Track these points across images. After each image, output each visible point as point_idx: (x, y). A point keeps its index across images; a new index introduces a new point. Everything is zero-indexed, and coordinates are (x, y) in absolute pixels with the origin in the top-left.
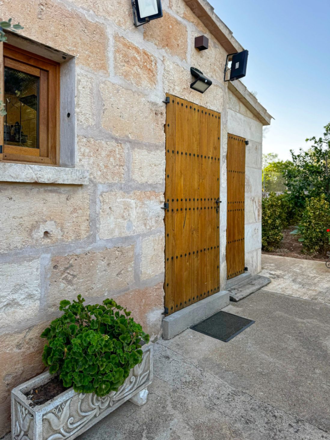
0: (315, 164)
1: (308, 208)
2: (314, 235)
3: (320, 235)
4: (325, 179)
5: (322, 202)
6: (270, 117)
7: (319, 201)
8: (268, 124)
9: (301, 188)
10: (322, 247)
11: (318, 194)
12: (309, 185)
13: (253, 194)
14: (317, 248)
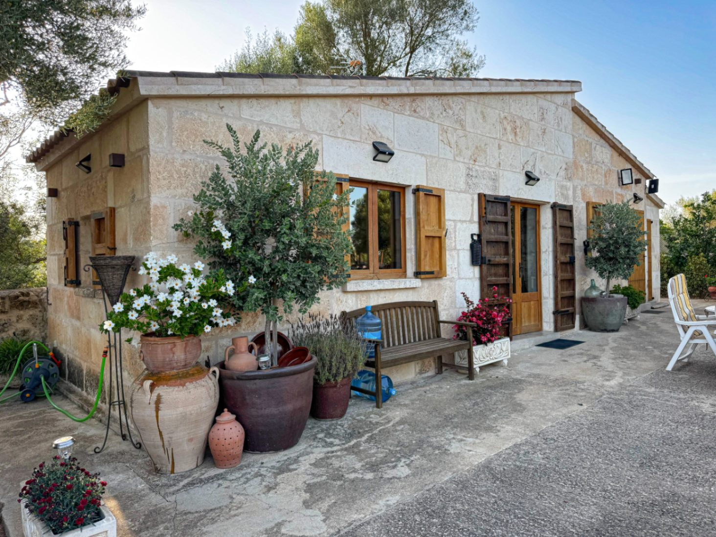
0: (694, 229)
1: (690, 264)
2: (695, 283)
3: (700, 282)
4: (703, 241)
5: (701, 259)
6: (664, 204)
7: (699, 258)
8: (662, 208)
9: (682, 249)
10: (701, 292)
11: (697, 254)
12: (689, 246)
13: (656, 253)
14: (697, 292)
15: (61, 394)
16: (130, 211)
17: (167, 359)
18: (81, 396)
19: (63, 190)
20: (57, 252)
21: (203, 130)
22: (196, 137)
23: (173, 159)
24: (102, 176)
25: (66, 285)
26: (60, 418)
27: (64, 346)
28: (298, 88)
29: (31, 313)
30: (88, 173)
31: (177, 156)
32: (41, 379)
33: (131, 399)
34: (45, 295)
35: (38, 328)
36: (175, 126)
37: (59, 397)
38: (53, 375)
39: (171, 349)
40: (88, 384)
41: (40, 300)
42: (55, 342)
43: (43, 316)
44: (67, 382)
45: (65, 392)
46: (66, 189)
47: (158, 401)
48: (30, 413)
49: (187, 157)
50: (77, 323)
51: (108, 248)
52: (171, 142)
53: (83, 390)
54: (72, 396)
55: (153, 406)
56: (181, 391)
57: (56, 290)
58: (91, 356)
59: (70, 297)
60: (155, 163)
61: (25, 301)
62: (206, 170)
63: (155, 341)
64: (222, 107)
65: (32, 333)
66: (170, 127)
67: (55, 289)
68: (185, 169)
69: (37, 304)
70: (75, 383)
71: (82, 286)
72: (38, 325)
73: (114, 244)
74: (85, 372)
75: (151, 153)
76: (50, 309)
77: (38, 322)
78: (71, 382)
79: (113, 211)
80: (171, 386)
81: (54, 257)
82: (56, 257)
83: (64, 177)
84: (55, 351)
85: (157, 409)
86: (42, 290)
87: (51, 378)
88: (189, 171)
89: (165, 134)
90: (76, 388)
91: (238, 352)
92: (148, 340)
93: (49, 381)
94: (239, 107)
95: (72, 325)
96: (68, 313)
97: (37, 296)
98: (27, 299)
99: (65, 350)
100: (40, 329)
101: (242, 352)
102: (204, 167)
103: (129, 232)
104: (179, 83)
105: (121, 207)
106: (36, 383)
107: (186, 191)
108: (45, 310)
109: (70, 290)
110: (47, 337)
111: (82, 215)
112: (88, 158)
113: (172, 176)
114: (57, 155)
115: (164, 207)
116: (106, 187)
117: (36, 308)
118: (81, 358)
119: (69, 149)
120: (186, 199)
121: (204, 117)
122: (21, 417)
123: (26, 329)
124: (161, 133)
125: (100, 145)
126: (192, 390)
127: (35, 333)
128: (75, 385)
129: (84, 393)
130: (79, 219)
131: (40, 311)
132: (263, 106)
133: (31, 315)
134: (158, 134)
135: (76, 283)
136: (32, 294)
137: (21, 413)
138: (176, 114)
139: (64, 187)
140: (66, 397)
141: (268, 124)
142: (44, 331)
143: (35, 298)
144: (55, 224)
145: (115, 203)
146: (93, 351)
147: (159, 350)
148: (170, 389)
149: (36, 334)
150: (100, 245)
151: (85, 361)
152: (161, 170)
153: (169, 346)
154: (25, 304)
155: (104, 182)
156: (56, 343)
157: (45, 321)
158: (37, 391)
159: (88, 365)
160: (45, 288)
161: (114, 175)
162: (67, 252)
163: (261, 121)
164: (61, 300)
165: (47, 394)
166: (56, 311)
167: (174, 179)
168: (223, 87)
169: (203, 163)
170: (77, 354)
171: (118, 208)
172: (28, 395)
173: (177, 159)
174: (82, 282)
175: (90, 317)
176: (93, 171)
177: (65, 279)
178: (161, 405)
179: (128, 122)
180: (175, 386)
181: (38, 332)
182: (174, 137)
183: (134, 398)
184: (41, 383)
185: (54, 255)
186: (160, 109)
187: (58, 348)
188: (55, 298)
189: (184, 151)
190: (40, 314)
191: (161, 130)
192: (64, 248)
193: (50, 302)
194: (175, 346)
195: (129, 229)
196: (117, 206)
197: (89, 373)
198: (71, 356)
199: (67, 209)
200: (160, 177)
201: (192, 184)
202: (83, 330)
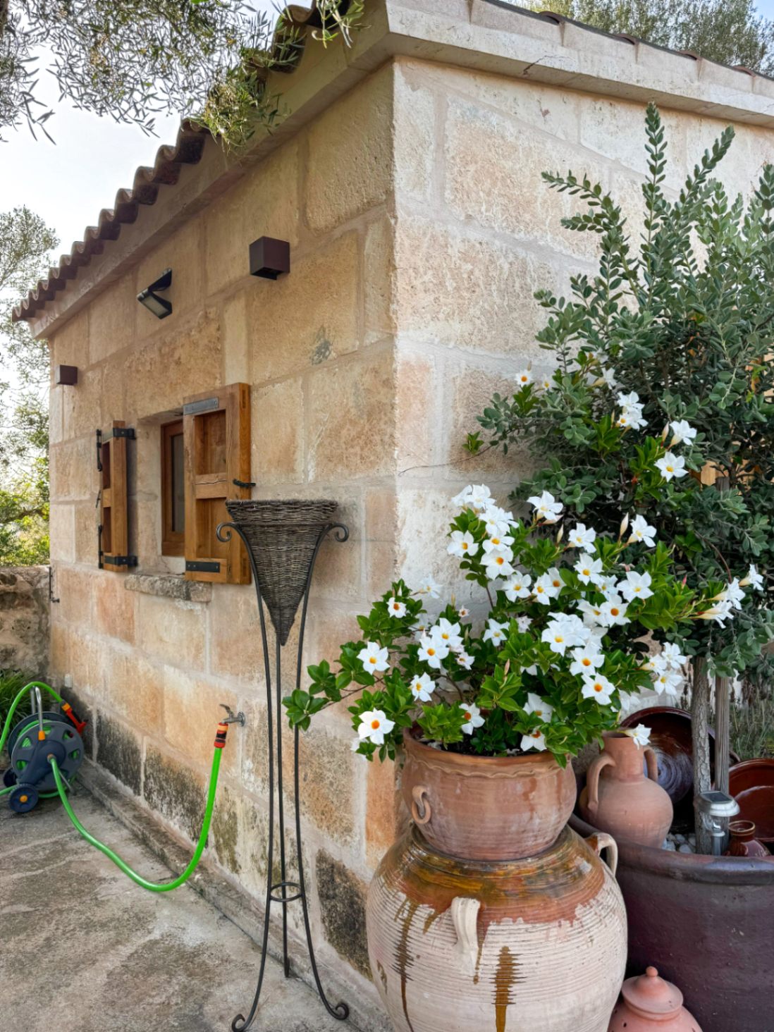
15: (88, 793)
16: (305, 387)
17: (514, 829)
18: (135, 808)
19: (92, 368)
20: (74, 495)
21: (508, 164)
22: (494, 184)
23: (446, 234)
24: (206, 316)
25: (101, 566)
26: (103, 873)
27: (88, 690)
28: (697, 83)
29: (19, 616)
30: (162, 317)
31: (454, 229)
32: (50, 766)
33: (402, 948)
34: (44, 581)
35: (30, 645)
36: (451, 144)
37: (85, 802)
38: (72, 754)
39: (526, 795)
40: (152, 784)
41: (36, 592)
42: (67, 677)
43: (40, 623)
44: (94, 763)
45: (97, 792)
46: (99, 365)
47: (506, 975)
48: (35, 850)
49: (474, 235)
50: (126, 649)
51: (236, 482)
52: (443, 188)
53: (137, 792)
54: (114, 805)
55: (488, 989)
56: (567, 938)
57: (70, 574)
58: (164, 726)
59: (106, 589)
60: (407, 242)
61: (8, 593)
62: (511, 274)
63: (475, 767)
64: (546, 113)
65: (20, 655)
66: (440, 146)
67: (68, 571)
68: (469, 267)
69: (29, 598)
70: (115, 772)
71: (140, 568)
72: (31, 640)
73: (248, 473)
74: (143, 757)
75: (400, 213)
76: (56, 611)
77: (31, 633)
78: (105, 766)
79: (246, 391)
80: (536, 919)
81: (67, 508)
82: (73, 508)
83: (93, 340)
84: (66, 694)
85: (502, 1001)
86: (39, 571)
87: (67, 759)
88: (477, 273)
89: (429, 164)
90: (119, 783)
91: (622, 775)
92: (450, 763)
93: (65, 766)
94: (578, 116)
95: (111, 650)
96: (100, 624)
97: (31, 583)
98: (11, 588)
99: (93, 698)
100: (34, 648)
101: (635, 778)
102: (506, 266)
103: (301, 442)
104: (474, 18)
105: (272, 381)
106: (41, 771)
107: (469, 327)
108: (45, 610)
109: (109, 576)
110: (48, 663)
111: (142, 414)
112: (166, 282)
113: (441, 284)
114: (84, 291)
115: (425, 368)
116: (220, 339)
117: (28, 606)
118: (132, 725)
119: (114, 272)
120: (470, 349)
121: (510, 129)
122: (18, 863)
123: (10, 647)
124: (420, 163)
125: (203, 244)
126: (594, 931)
127: (26, 654)
128: (118, 776)
129: (141, 800)
130: (133, 424)
131: (35, 613)
132: (621, 124)
133: (19, 621)
134: (414, 163)
135: (127, 562)
136: (20, 578)
137: (14, 851)
138: (454, 113)
139: (93, 360)
140: (99, 805)
141: (627, 169)
142: (41, 652)
143: (27, 587)
144: (69, 441)
145: (249, 374)
146: (169, 717)
147: (490, 799)
148: (538, 932)
149: (28, 658)
150: (206, 478)
151: (145, 733)
152: (420, 263)
153: (520, 788)
154: (8, 598)
155: (214, 326)
156: (68, 680)
157: (44, 634)
158: (44, 785)
159: (155, 743)
160: (45, 568)
161: (248, 306)
162: (107, 494)
163: (617, 161)
164: (84, 595)
165: (61, 792)
166: (68, 614)
167: (447, 294)
168: (561, 51)
169: (506, 256)
170: (124, 713)
171: (262, 385)
172: (24, 798)
173: (454, 238)
174: (140, 561)
175: (161, 640)
176: (176, 310)
177: (101, 554)
178: (514, 988)
179: (305, 155)
180: (549, 920)
181: (31, 652)
182: (448, 175)
183: (413, 948)
184: (51, 771)
185: (67, 503)
186: (419, 93)
187: (74, 690)
188: (68, 589)
189: (469, 217)
190: (34, 619)
191: (420, 150)
192: (97, 488)
193: (55, 596)
194: (534, 785)
195: (301, 432)
196: (255, 381)
197: (156, 761)
198: (107, 714)
199: (101, 406)
200: (417, 283)
201: (484, 312)
202: (142, 665)
